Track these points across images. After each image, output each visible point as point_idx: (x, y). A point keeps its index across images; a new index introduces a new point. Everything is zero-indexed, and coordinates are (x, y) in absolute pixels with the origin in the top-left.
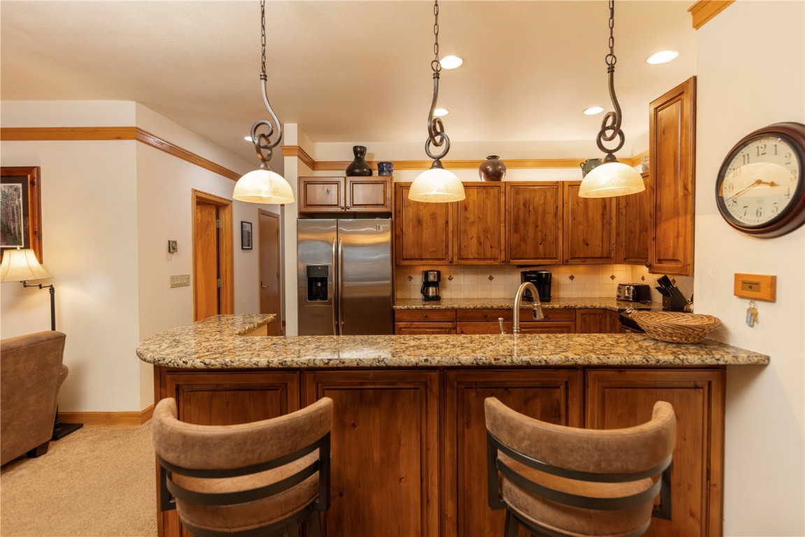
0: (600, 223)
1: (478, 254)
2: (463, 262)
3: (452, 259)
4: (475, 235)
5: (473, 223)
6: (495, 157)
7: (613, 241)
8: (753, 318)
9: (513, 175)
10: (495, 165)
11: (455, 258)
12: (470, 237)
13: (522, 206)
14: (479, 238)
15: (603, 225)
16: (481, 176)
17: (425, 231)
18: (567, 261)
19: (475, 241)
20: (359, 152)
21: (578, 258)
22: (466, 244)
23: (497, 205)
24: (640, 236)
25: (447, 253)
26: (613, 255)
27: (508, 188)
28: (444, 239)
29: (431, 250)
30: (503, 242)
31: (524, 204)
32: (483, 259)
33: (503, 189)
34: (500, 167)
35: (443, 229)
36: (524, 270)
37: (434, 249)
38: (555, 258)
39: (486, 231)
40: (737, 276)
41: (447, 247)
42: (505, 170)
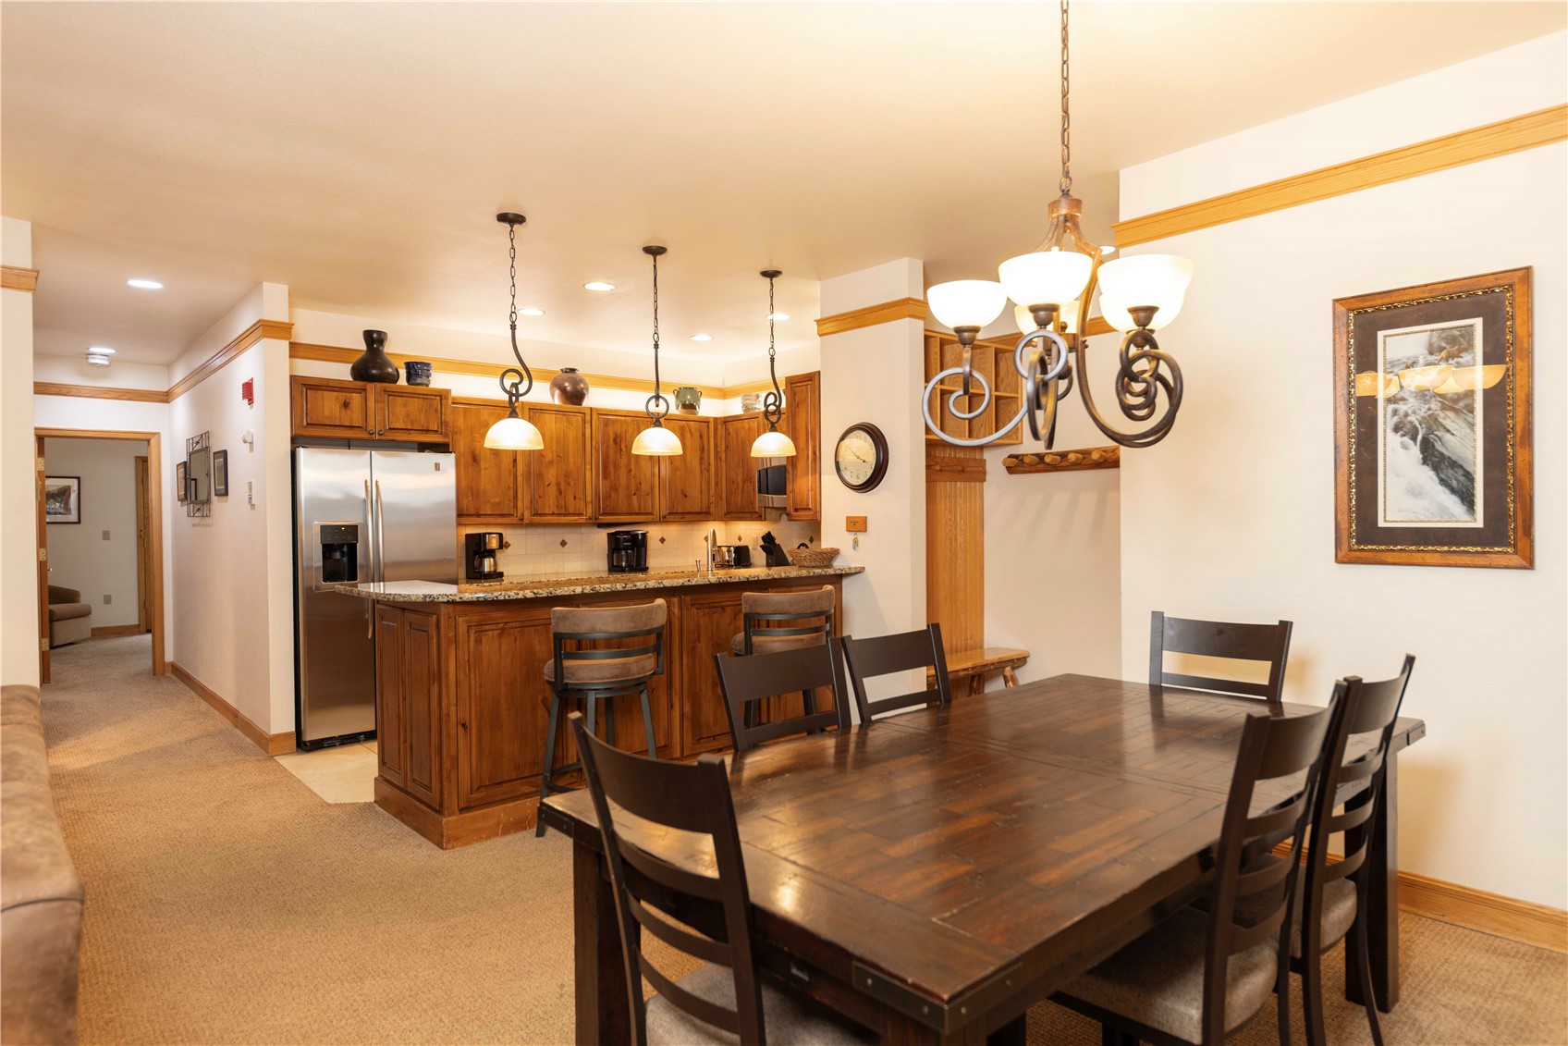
0: (698, 469)
1: (557, 507)
2: (537, 519)
3: (523, 515)
4: (553, 480)
5: (551, 463)
6: (573, 370)
7: (712, 492)
8: (856, 543)
9: (597, 398)
10: (576, 382)
11: (527, 515)
12: (547, 484)
13: (612, 443)
14: (558, 484)
15: (701, 471)
16: (553, 396)
17: (483, 472)
18: (664, 517)
19: (553, 490)
20: (374, 339)
21: (676, 513)
22: (541, 494)
23: (581, 438)
24: (743, 487)
25: (515, 506)
26: (712, 510)
27: (595, 416)
28: (512, 486)
29: (492, 501)
30: (589, 492)
31: (615, 440)
32: (564, 515)
33: (588, 417)
34: (582, 385)
35: (510, 471)
36: (613, 530)
37: (497, 500)
38: (651, 514)
39: (567, 475)
40: (847, 518)
41: (516, 496)
42: (587, 390)
